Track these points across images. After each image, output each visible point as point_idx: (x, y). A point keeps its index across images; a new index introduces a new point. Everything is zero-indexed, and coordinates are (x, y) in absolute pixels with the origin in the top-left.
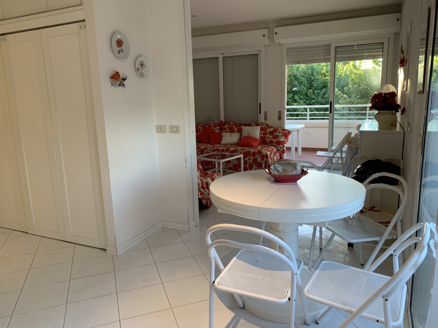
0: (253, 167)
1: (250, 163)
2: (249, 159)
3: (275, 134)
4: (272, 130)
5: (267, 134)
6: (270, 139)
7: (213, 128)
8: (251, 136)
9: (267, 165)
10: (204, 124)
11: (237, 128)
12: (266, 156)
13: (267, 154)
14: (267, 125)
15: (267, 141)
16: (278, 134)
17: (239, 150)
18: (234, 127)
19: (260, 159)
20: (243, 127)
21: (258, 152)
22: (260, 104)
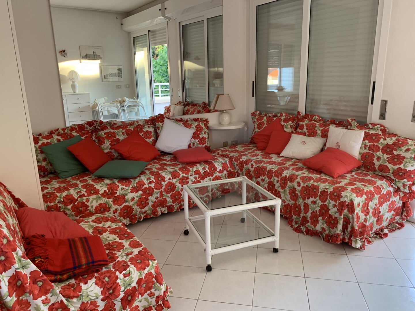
0: (318, 223)
1: (314, 212)
2: (314, 202)
3: (395, 153)
4: (390, 143)
5: (378, 149)
6: (381, 162)
7: (283, 123)
8: (341, 148)
9: (349, 226)
10: (273, 114)
11: (321, 129)
12: (351, 207)
13: (352, 201)
14: (384, 131)
15: (374, 164)
16: (403, 154)
17: (298, 179)
18: (317, 126)
19: (335, 209)
20: (332, 128)
21: (333, 194)
22: (374, 83)
